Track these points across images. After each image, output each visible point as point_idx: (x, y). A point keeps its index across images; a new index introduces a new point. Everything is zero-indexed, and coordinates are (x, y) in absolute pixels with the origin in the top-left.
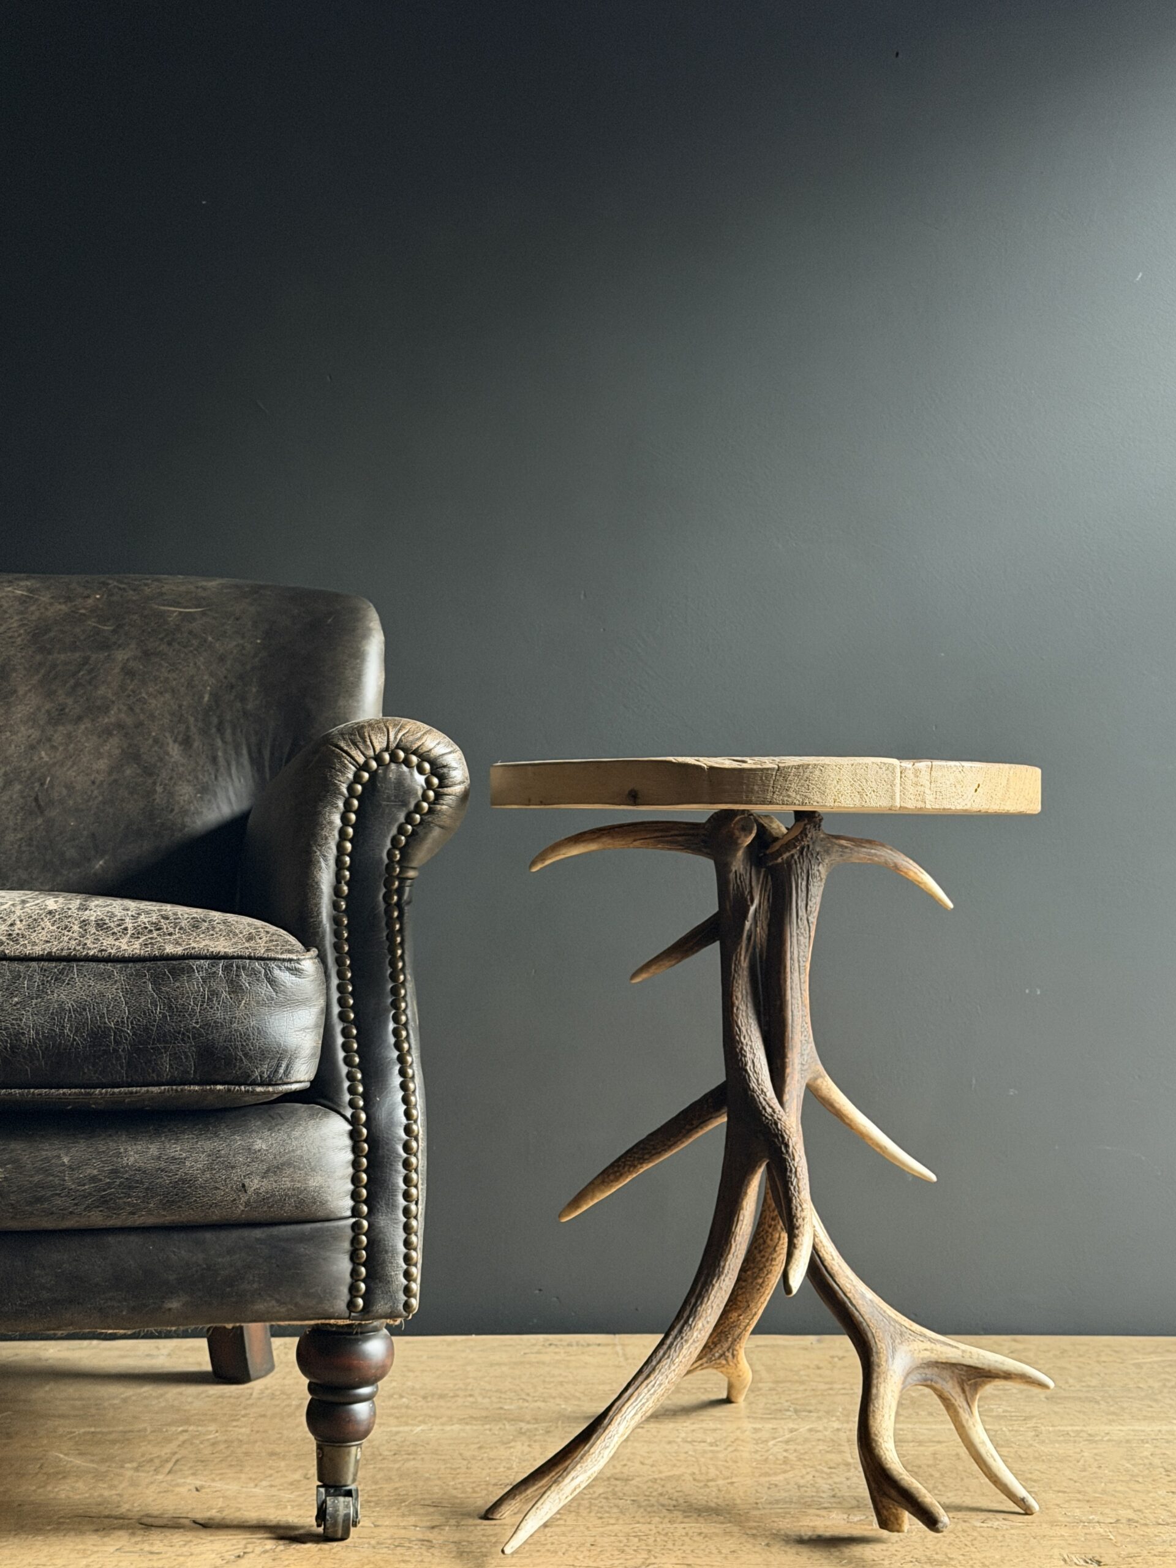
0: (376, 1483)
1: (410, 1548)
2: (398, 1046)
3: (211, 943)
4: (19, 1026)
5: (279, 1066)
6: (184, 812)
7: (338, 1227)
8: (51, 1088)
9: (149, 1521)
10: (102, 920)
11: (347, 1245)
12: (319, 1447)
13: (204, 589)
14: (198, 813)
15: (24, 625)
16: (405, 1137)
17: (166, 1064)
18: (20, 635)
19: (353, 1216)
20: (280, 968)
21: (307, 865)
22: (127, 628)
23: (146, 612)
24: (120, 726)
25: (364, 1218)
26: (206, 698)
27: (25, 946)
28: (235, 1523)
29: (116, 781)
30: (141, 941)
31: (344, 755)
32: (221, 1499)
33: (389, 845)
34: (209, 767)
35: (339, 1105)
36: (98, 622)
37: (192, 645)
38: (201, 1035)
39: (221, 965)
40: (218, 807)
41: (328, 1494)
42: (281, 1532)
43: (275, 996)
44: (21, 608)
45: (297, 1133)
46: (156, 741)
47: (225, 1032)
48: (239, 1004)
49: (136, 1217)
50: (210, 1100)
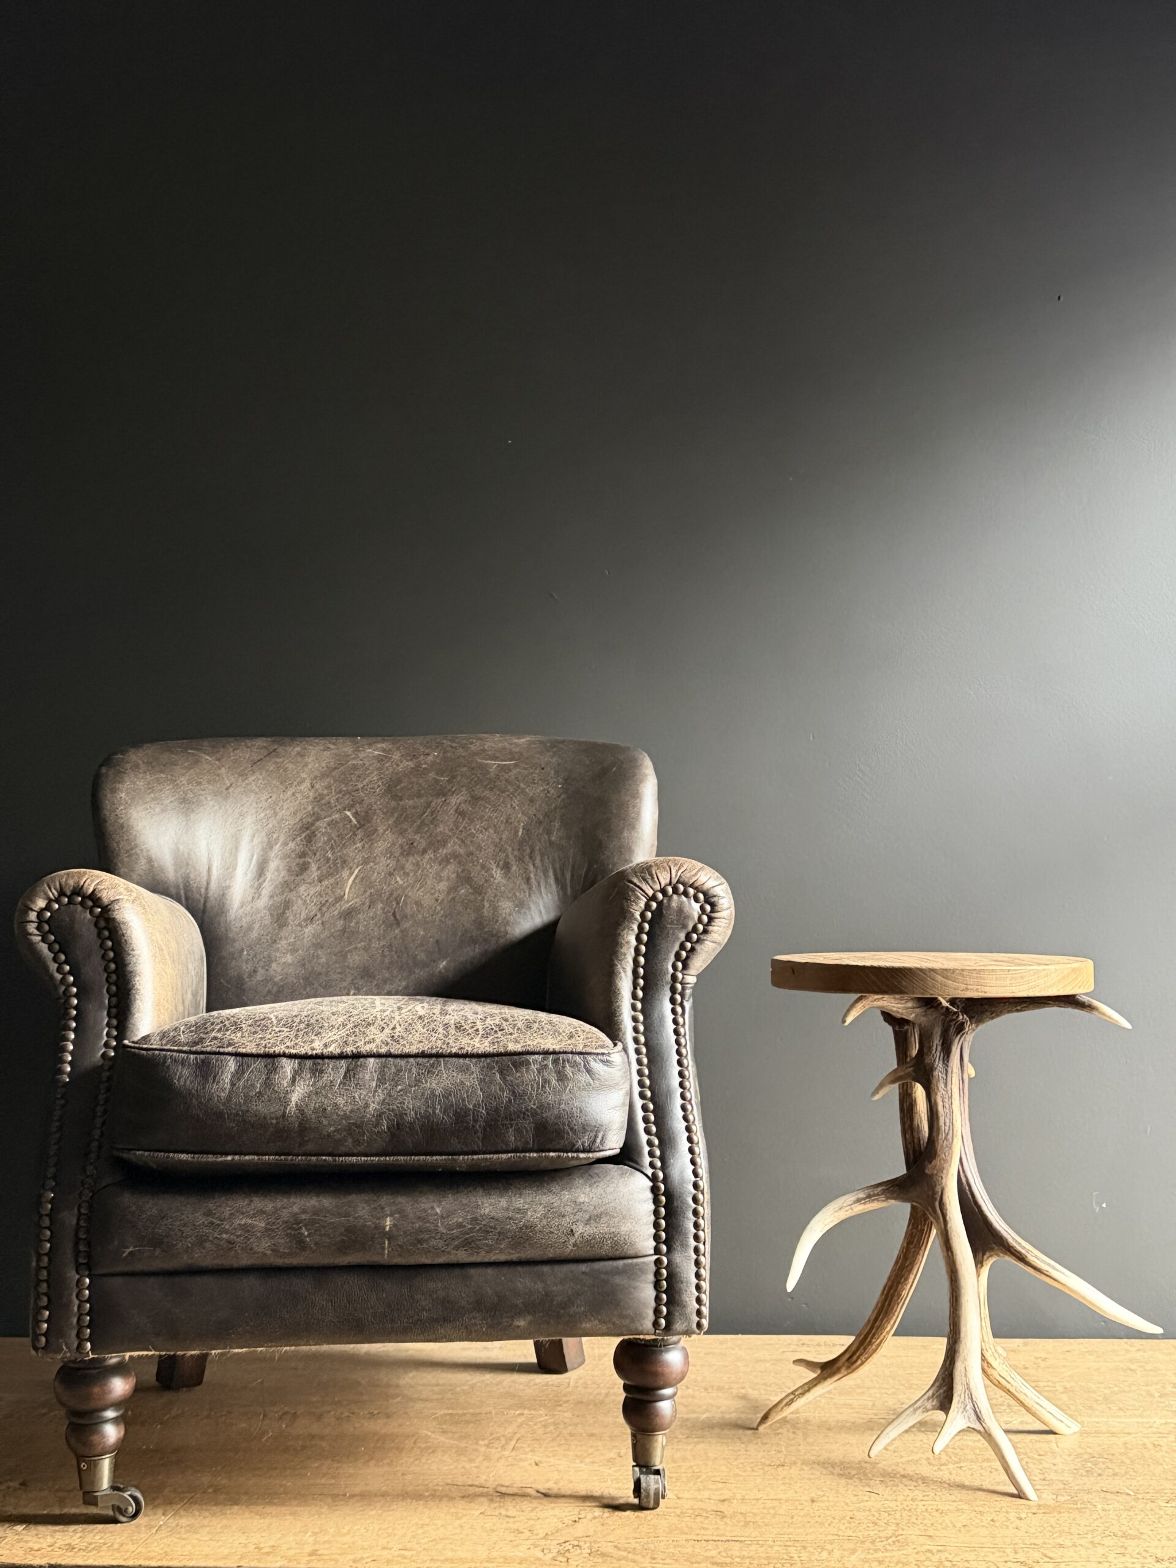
0: (675, 1461)
1: (707, 1517)
2: (685, 1118)
3: (542, 1041)
4: (402, 1107)
5: (596, 1137)
7: (643, 1263)
8: (426, 1154)
9: (503, 1490)
10: (459, 1023)
11: (651, 1277)
12: (634, 1436)
13: (517, 745)
15: (381, 778)
16: (694, 1192)
17: (511, 1138)
18: (379, 786)
19: (656, 1253)
20: (595, 1060)
21: (611, 975)
22: (459, 777)
23: (474, 765)
24: (455, 856)
25: (664, 1255)
26: (520, 834)
27: (404, 1045)
28: (569, 1493)
29: (454, 898)
30: (489, 1039)
31: (637, 888)
32: (556, 1473)
33: (672, 958)
34: (524, 886)
35: (641, 1166)
36: (437, 774)
37: (508, 791)
38: (537, 1114)
39: (550, 1059)
40: (532, 918)
41: (641, 1473)
42: (606, 1501)
43: (592, 1082)
44: (379, 765)
45: (610, 1189)
46: (483, 867)
47: (556, 1112)
48: (565, 1089)
49: (491, 1255)
50: (545, 1165)
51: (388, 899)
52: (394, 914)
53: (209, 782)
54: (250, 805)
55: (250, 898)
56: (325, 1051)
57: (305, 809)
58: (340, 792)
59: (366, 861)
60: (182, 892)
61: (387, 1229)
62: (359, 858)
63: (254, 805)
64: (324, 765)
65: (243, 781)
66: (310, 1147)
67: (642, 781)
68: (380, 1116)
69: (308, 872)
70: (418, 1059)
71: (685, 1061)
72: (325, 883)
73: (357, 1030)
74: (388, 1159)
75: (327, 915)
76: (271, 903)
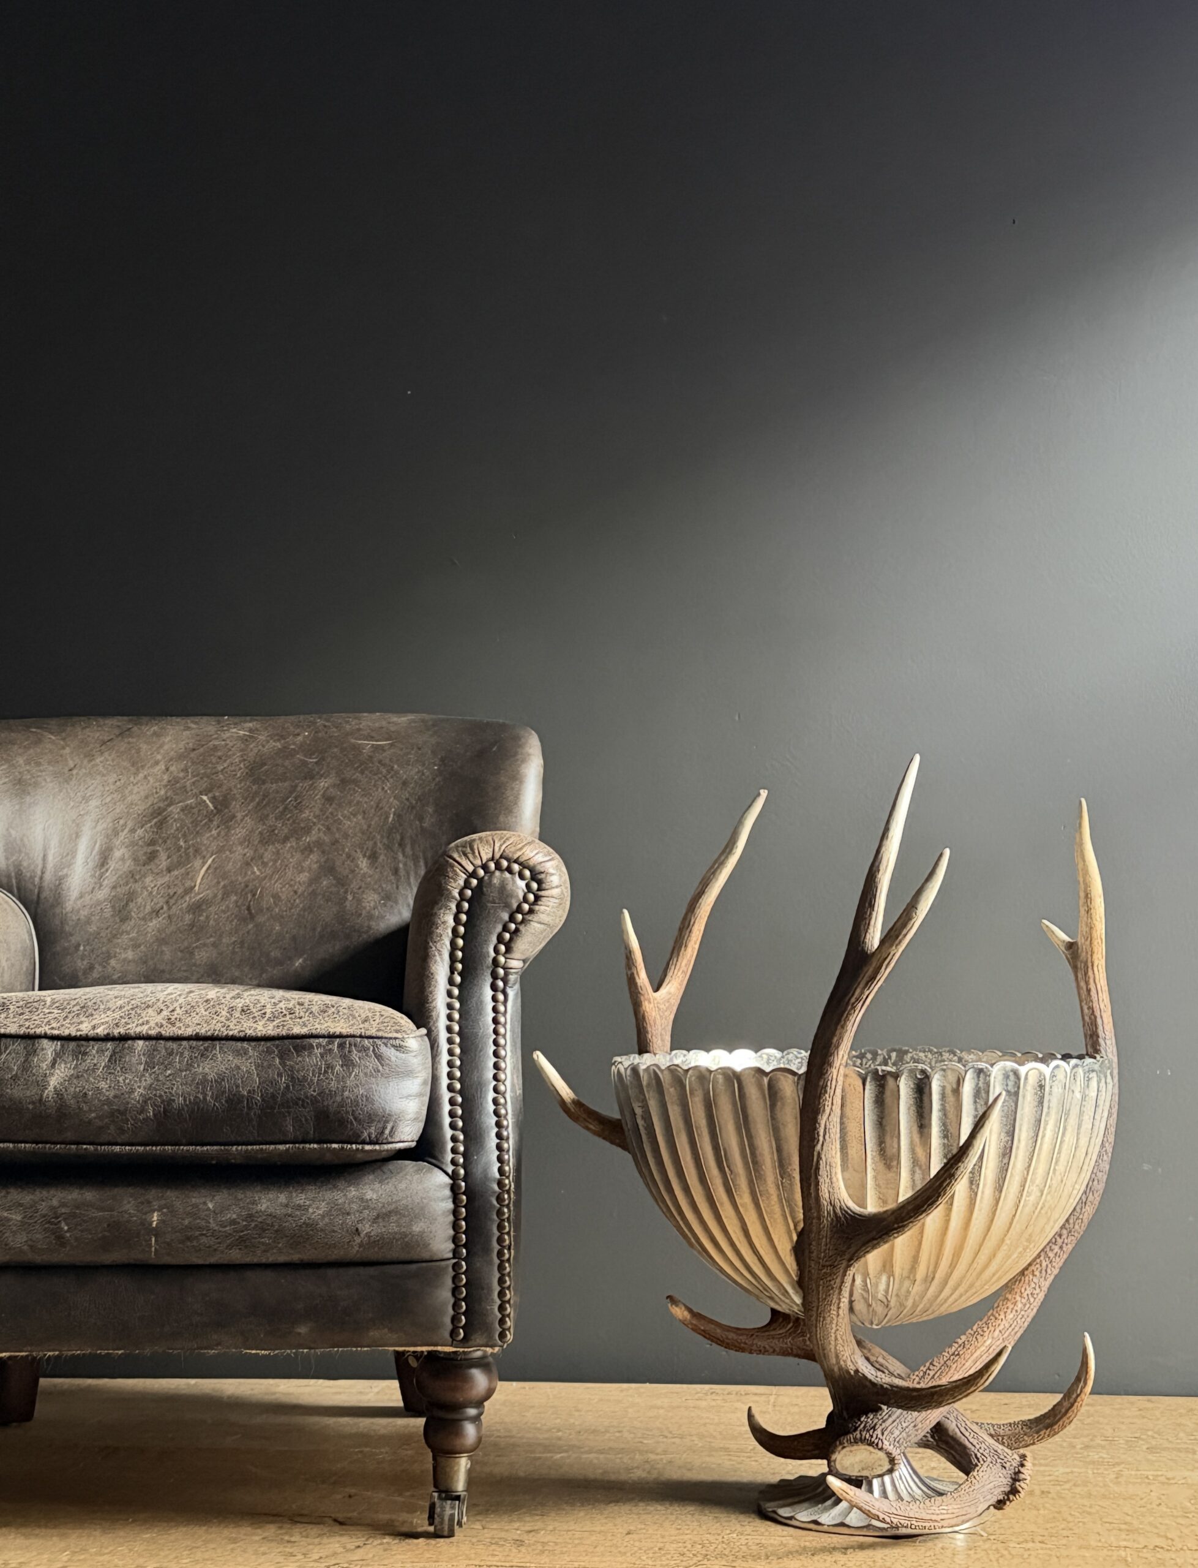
1: (503, 1545)
2: (496, 1113)
3: (332, 1025)
4: (170, 1093)
5: (384, 1128)
6: (370, 917)
7: (440, 1267)
8: (196, 1145)
10: (248, 1006)
11: (449, 1284)
12: (434, 1458)
13: (396, 724)
14: (383, 917)
15: (244, 760)
16: (498, 1190)
17: (289, 1127)
18: (240, 769)
19: (454, 1258)
20: (386, 1045)
21: (425, 958)
22: (329, 759)
23: (345, 746)
24: (319, 843)
25: (463, 1260)
26: (390, 819)
27: (180, 1028)
28: (368, 1522)
29: (314, 891)
30: (275, 1023)
31: (456, 864)
33: (494, 939)
34: (392, 877)
35: (442, 1163)
36: (306, 756)
37: (381, 773)
38: (319, 1102)
39: (336, 1043)
40: (400, 913)
41: (439, 1497)
42: (403, 1530)
43: (380, 1068)
44: (243, 746)
45: (403, 1186)
46: (349, 856)
47: (338, 1099)
48: (350, 1074)
49: (269, 1254)
50: (328, 1157)
51: (243, 890)
52: (249, 908)
53: (49, 763)
54: (96, 788)
55: (89, 889)
56: (92, 1032)
57: (157, 793)
58: (197, 775)
59: (221, 850)
60: (14, 881)
61: (154, 1224)
62: (214, 847)
63: (100, 787)
64: (181, 745)
65: (90, 761)
66: (69, 1135)
67: (524, 761)
68: (145, 1102)
69: (156, 861)
70: (191, 1042)
71: (502, 1053)
72: (176, 873)
73: (133, 1012)
74: (154, 1148)
75: (174, 909)
76: (113, 894)
